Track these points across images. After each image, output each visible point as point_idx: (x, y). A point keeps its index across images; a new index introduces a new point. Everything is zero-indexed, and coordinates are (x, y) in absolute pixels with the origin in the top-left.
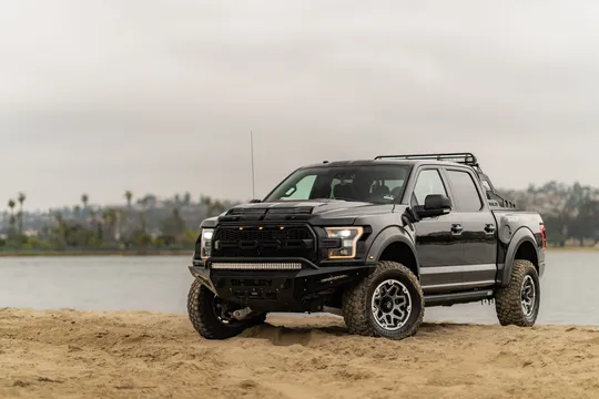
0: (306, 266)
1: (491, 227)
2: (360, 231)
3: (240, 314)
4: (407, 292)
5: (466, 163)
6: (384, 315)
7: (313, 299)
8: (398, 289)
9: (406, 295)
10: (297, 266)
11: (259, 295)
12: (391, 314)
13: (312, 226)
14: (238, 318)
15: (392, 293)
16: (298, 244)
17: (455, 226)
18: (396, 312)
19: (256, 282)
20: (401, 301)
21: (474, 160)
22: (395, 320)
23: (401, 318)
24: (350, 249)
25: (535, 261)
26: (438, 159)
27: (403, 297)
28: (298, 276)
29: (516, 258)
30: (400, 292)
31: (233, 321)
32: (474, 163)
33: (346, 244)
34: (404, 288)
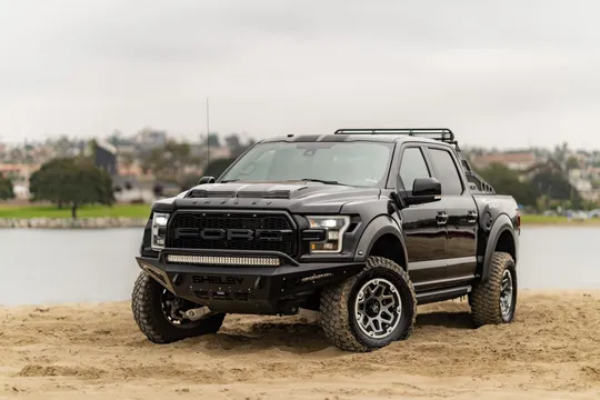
0: (285, 262)
1: (473, 215)
2: (347, 220)
3: (194, 314)
4: (395, 291)
5: (443, 139)
6: (371, 320)
7: (287, 300)
8: (384, 287)
9: (395, 294)
10: (275, 262)
11: (227, 294)
12: (379, 318)
13: (291, 214)
14: (191, 318)
15: (377, 294)
16: (274, 235)
17: (440, 213)
18: (385, 316)
19: (224, 280)
20: (389, 301)
21: (452, 137)
22: (384, 324)
23: (390, 322)
24: (335, 242)
25: (513, 253)
26: (411, 134)
27: (391, 296)
28: (275, 273)
29: (497, 250)
30: (388, 291)
31: (185, 321)
32: (451, 140)
33: (331, 236)
34: (392, 286)
